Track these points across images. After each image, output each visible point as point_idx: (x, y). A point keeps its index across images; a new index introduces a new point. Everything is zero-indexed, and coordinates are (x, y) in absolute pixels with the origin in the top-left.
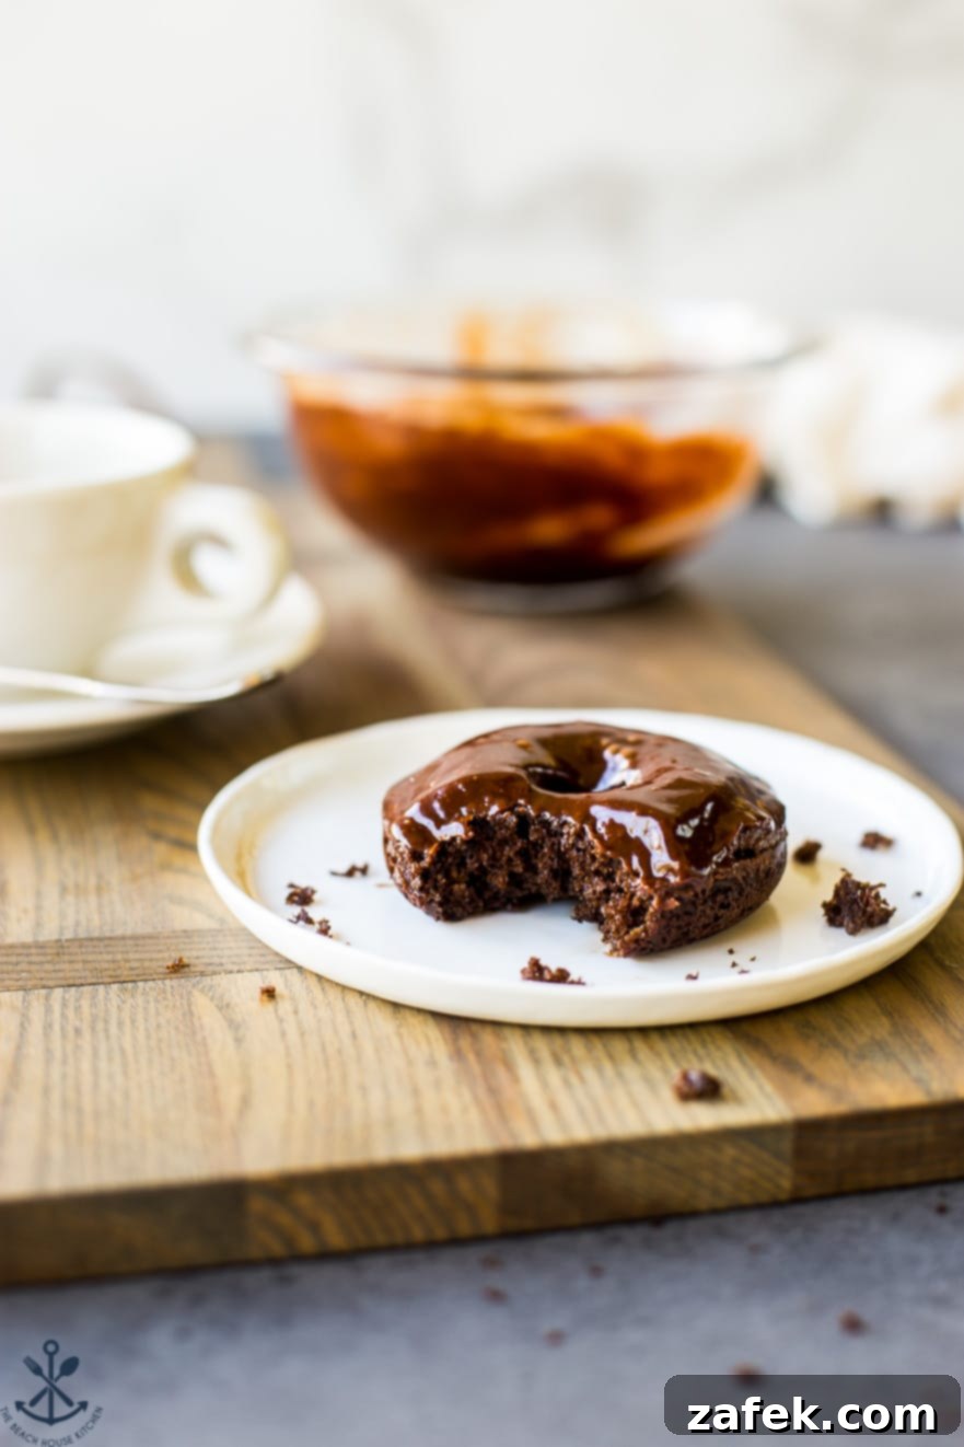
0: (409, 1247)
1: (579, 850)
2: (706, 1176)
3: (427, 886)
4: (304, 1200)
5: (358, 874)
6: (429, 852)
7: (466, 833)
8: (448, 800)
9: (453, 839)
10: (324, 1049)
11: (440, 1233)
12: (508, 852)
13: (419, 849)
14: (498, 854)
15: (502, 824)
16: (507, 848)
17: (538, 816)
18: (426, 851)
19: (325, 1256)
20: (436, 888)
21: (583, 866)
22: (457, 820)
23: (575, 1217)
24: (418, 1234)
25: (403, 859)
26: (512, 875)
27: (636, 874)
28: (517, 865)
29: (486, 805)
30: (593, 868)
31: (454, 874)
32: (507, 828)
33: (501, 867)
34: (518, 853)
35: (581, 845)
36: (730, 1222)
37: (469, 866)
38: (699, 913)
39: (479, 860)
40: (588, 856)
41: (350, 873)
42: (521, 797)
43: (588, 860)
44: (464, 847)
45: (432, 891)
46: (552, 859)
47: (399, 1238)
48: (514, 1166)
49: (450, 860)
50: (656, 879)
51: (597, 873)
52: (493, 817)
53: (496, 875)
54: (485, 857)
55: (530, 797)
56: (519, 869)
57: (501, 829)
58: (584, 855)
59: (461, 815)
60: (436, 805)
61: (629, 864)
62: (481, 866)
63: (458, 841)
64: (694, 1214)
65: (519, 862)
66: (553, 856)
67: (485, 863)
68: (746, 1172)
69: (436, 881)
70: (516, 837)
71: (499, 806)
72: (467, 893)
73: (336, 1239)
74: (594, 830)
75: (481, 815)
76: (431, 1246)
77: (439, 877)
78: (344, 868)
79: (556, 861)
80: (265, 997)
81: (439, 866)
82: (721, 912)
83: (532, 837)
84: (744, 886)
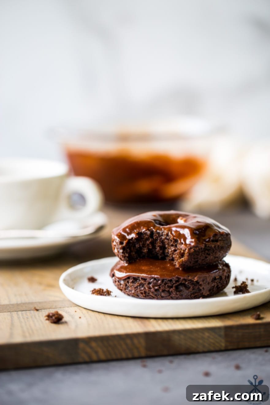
1: (167, 239)
2: (201, 341)
3: (124, 252)
6: (125, 242)
7: (136, 236)
8: (131, 228)
9: (132, 238)
12: (148, 242)
13: (122, 241)
14: (145, 243)
15: (146, 234)
16: (147, 241)
17: (156, 231)
18: (124, 242)
20: (127, 253)
21: (168, 244)
22: (133, 233)
24: (124, 356)
25: (117, 244)
26: (149, 249)
27: (182, 244)
28: (150, 246)
29: (142, 229)
30: (171, 244)
31: (132, 248)
32: (147, 235)
33: (145, 247)
34: (151, 243)
35: (168, 238)
37: (137, 247)
38: (200, 255)
39: (140, 245)
40: (170, 241)
42: (152, 226)
43: (170, 242)
44: (135, 241)
45: (126, 254)
46: (160, 243)
47: (119, 357)
48: (148, 336)
49: (131, 245)
50: (187, 244)
51: (172, 245)
52: (144, 232)
53: (144, 250)
54: (141, 243)
55: (154, 227)
56: (151, 247)
57: (146, 235)
58: (169, 241)
59: (134, 232)
60: (127, 230)
61: (181, 241)
62: (140, 246)
63: (134, 238)
65: (150, 245)
66: (160, 242)
67: (141, 246)
68: (212, 341)
69: (127, 251)
70: (150, 238)
71: (146, 229)
72: (135, 255)
74: (171, 233)
75: (141, 231)
77: (128, 249)
79: (161, 244)
81: (128, 246)
82: (207, 256)
83: (154, 238)
84: (214, 249)
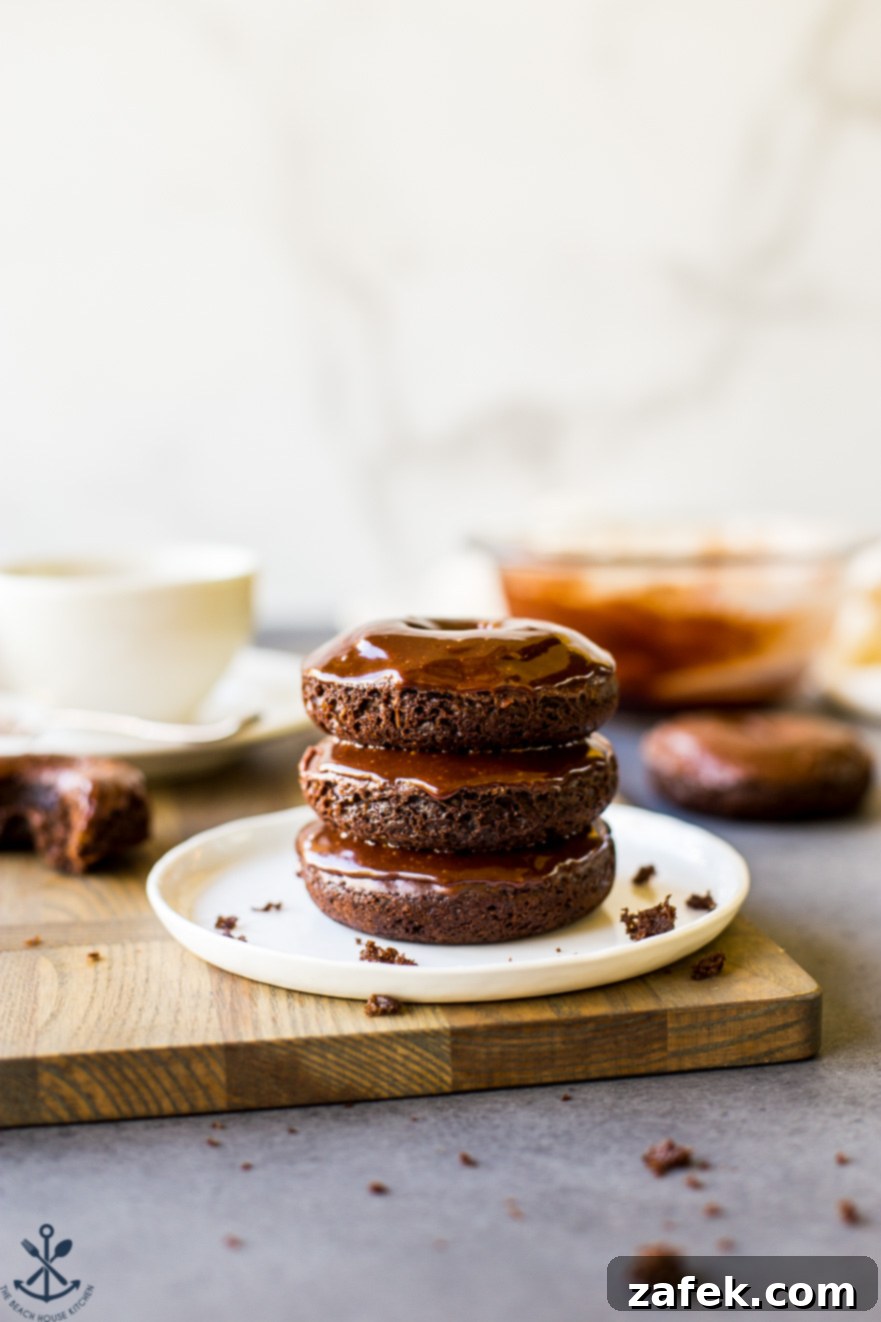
0: (162, 1116)
2: (384, 1069)
4: (81, 1076)
5: (273, 910)
10: (122, 988)
11: (185, 1107)
19: (99, 1121)
23: (284, 1100)
24: (168, 1107)
36: (403, 1105)
41: (267, 908)
47: (154, 1110)
48: (236, 1055)
64: (378, 1099)
68: (414, 1067)
73: (107, 1109)
76: (177, 1115)
78: (263, 904)
80: (90, 959)
